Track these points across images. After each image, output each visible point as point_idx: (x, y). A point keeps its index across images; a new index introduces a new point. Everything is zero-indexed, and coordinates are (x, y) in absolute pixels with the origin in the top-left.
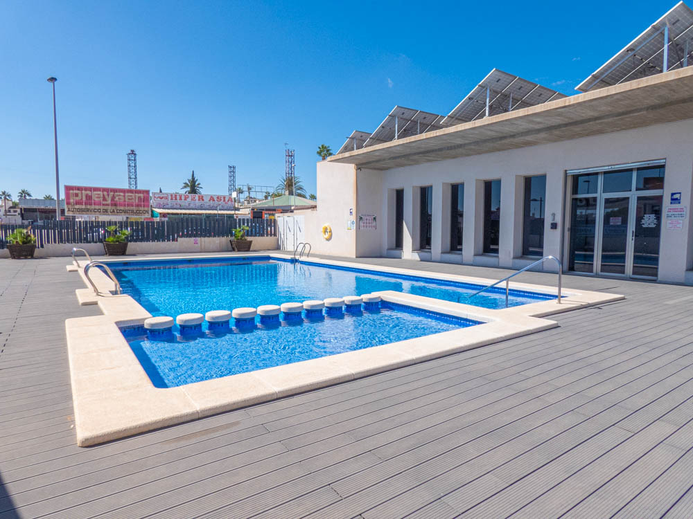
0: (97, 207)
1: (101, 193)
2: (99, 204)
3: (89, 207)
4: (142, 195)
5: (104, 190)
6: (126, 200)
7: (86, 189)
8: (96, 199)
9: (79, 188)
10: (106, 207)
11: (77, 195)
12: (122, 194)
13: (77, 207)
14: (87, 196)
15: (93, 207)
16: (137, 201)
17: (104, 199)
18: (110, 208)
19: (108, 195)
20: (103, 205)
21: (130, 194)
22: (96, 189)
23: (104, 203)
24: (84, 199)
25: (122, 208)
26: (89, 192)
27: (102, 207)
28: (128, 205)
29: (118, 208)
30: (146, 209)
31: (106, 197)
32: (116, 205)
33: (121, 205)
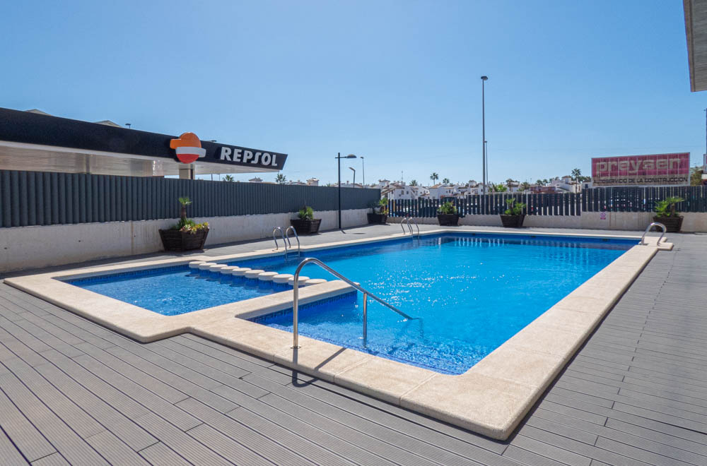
0: (623, 177)
1: (627, 162)
2: (626, 174)
3: (614, 178)
4: (678, 160)
5: (631, 158)
6: (658, 167)
7: (612, 159)
8: (622, 169)
9: (606, 160)
10: (633, 177)
11: (603, 167)
12: (652, 161)
13: (603, 178)
14: (613, 166)
15: (618, 177)
16: (671, 167)
17: (631, 168)
18: (637, 177)
19: (636, 163)
20: (630, 174)
21: (662, 160)
22: (622, 159)
23: (630, 172)
24: (610, 170)
25: (652, 177)
26: (615, 163)
27: (628, 177)
28: (660, 173)
29: (648, 177)
30: (684, 176)
31: (633, 165)
32: (644, 174)
33: (650, 173)
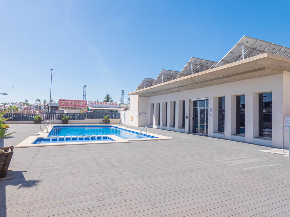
0: (69, 107)
1: (70, 102)
2: (70, 106)
3: (66, 107)
4: (84, 103)
5: (72, 101)
6: (79, 104)
7: (66, 100)
8: (69, 104)
9: (64, 100)
10: (72, 107)
11: (63, 103)
12: (78, 102)
13: (63, 107)
14: (66, 103)
15: (68, 107)
16: (83, 104)
17: (72, 104)
18: (73, 107)
19: (73, 102)
20: (71, 106)
21: (80, 102)
22: (69, 100)
23: (72, 105)
24: (65, 104)
25: (77, 107)
26: (67, 102)
27: (71, 107)
28: (79, 106)
29: (76, 107)
30: (85, 107)
31: (72, 103)
32: (75, 106)
33: (77, 106)
